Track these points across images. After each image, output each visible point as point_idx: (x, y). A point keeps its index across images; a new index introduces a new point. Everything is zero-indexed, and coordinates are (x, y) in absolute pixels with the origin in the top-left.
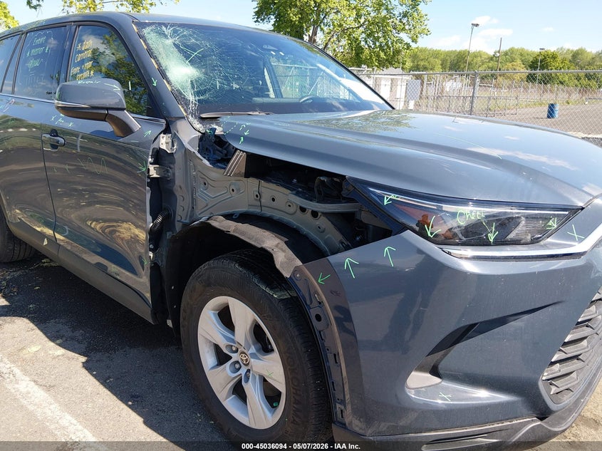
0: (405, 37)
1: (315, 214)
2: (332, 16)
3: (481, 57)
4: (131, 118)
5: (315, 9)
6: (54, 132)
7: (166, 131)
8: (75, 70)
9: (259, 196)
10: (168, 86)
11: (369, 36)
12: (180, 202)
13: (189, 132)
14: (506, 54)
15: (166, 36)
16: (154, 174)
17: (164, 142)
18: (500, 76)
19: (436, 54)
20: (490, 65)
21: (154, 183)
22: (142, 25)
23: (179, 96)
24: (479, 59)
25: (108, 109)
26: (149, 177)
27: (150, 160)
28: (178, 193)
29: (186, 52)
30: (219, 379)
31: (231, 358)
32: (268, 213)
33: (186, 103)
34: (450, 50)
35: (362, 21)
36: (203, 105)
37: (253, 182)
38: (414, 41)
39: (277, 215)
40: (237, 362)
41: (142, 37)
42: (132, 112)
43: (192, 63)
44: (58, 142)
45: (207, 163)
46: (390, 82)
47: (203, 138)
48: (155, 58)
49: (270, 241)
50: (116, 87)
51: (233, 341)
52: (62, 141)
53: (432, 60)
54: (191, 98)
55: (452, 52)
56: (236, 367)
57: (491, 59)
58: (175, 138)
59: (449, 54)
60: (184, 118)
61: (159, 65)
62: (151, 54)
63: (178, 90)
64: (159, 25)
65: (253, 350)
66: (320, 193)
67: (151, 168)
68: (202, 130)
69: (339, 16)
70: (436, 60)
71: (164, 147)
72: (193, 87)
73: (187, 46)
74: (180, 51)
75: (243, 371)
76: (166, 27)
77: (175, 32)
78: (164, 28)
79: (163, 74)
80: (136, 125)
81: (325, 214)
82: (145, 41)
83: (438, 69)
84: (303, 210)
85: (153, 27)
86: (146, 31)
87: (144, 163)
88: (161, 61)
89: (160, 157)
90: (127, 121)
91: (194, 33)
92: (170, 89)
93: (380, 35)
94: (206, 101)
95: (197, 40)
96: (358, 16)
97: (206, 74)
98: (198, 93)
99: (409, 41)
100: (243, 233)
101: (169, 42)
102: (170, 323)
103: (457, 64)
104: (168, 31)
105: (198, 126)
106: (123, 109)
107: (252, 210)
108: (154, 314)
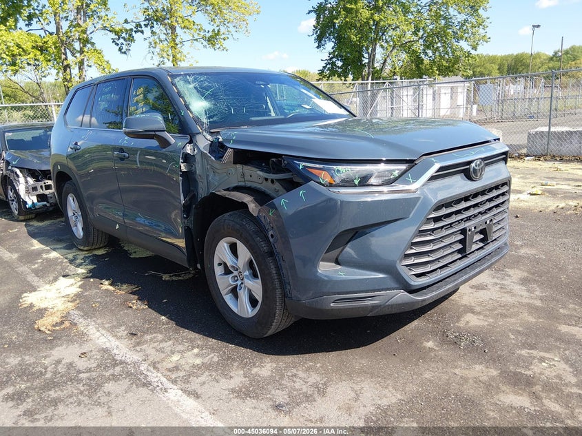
0: (464, 45)
1: (272, 181)
2: (391, 33)
3: (540, 58)
4: (168, 136)
5: (374, 27)
6: (121, 150)
7: (190, 142)
8: (133, 108)
9: (243, 175)
10: (190, 114)
11: (428, 47)
12: (200, 185)
13: (204, 141)
14: (567, 53)
15: (189, 83)
16: (183, 168)
17: (189, 149)
18: (563, 75)
19: (492, 60)
20: (551, 65)
21: (184, 174)
22: (173, 76)
23: (197, 120)
24: (538, 60)
25: (155, 131)
26: (181, 171)
27: (181, 160)
28: (199, 180)
29: (202, 92)
30: (224, 283)
31: (233, 273)
32: (249, 184)
33: (202, 124)
34: (507, 54)
35: (420, 34)
36: (213, 125)
37: (239, 166)
38: (475, 48)
39: (254, 185)
40: (236, 276)
41: (174, 84)
42: (170, 133)
43: (206, 98)
44: (125, 156)
45: (214, 159)
46: (450, 90)
47: (212, 144)
48: (183, 98)
49: (247, 199)
50: (159, 117)
51: (236, 264)
52: (127, 155)
53: (488, 65)
54: (205, 121)
55: (509, 56)
56: (235, 279)
57: (551, 59)
58: (195, 146)
59: (505, 58)
60: (200, 133)
61: (185, 102)
62: (180, 95)
63: (197, 117)
64: (186, 75)
65: (247, 273)
66: (274, 169)
67: (182, 165)
68: (211, 139)
69: (398, 32)
70: (493, 65)
71: (189, 152)
72: (206, 114)
73: (203, 88)
74: (198, 91)
75: (239, 283)
76: (190, 76)
77: (195, 79)
78: (188, 77)
79: (188, 107)
80: (172, 141)
81: (278, 180)
82: (176, 87)
83: (496, 73)
84: (266, 179)
85: (181, 77)
86: (177, 80)
87: (178, 163)
88: (186, 99)
89: (187, 158)
90: (167, 138)
91: (208, 78)
92: (192, 116)
93: (439, 45)
94: (214, 122)
95: (209, 83)
96: (417, 30)
97: (215, 104)
98: (209, 118)
99: (469, 49)
100: (233, 196)
101: (192, 86)
102: (199, 266)
103: (515, 67)
104: (190, 79)
105: (209, 137)
106: (164, 131)
107: (240, 184)
108: (189, 260)
